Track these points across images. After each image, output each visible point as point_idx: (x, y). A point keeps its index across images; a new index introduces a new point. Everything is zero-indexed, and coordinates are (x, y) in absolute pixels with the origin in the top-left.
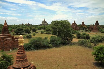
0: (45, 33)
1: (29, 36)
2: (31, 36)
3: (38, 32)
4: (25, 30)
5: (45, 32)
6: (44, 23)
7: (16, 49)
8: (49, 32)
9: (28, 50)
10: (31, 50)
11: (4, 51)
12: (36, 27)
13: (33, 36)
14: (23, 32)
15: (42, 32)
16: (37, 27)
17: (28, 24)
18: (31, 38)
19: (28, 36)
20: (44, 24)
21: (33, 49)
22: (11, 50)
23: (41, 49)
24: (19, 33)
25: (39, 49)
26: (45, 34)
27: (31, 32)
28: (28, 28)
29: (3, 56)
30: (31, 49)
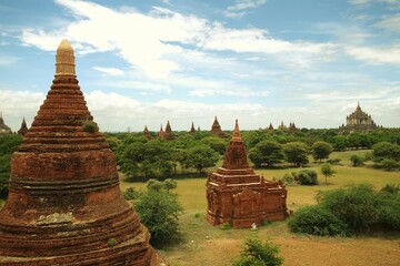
0: (370, 163)
1: (309, 178)
2: (313, 175)
3: (337, 161)
4: (286, 152)
5: (368, 159)
6: (355, 121)
7: (270, 222)
8: (392, 161)
9: (318, 234)
10: (332, 233)
11: (232, 226)
12: (325, 140)
13: (321, 178)
14: (281, 157)
15: (356, 162)
16: (329, 137)
17: (288, 126)
18: (314, 183)
19: (301, 176)
20: (355, 127)
21: (339, 233)
22: (254, 227)
23: (372, 236)
24: (265, 161)
25: (364, 233)
26: (369, 167)
27: (311, 158)
28: (297, 143)
29: (250, 250)
30: (330, 230)
